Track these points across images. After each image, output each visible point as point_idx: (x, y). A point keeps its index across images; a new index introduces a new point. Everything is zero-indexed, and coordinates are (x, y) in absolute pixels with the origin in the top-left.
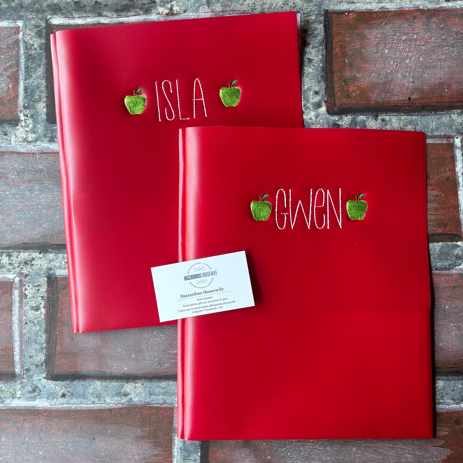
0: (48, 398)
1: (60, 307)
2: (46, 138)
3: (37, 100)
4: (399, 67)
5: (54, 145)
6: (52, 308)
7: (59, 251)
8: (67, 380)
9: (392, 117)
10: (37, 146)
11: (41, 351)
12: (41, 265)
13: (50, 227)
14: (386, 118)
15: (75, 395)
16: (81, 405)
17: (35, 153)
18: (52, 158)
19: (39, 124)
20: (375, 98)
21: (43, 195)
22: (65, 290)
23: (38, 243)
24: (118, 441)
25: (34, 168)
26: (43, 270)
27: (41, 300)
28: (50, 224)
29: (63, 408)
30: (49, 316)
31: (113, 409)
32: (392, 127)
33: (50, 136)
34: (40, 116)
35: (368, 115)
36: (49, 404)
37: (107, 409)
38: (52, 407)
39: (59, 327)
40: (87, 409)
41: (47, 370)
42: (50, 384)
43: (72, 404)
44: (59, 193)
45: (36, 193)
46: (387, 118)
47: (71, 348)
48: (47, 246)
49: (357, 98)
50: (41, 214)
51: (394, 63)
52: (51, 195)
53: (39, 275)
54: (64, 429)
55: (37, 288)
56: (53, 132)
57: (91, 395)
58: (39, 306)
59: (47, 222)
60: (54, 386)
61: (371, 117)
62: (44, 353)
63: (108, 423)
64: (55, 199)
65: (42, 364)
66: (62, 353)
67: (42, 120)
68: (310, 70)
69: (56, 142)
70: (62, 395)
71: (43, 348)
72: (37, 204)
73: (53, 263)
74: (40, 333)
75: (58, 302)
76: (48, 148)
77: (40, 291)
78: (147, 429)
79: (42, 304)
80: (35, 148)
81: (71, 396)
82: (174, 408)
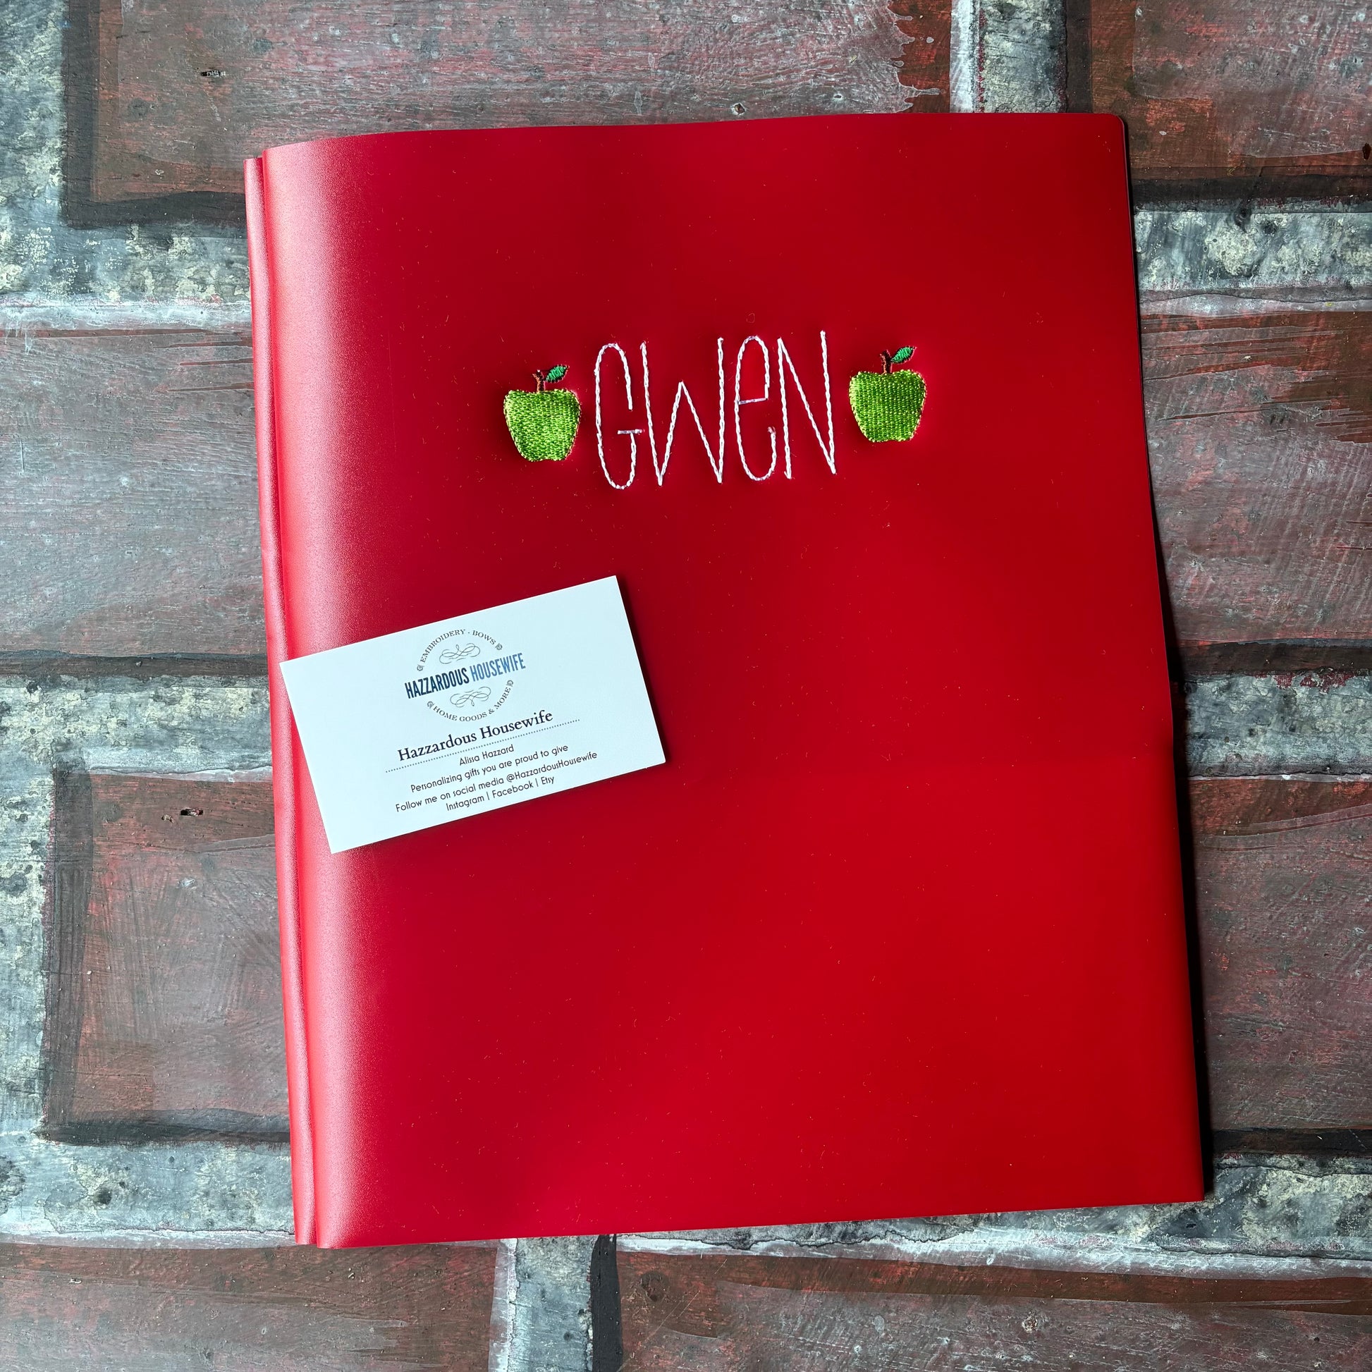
0: (48, 1205)
1: (97, 880)
2: (59, 280)
3: (31, 144)
4: (1330, 36)
5: (86, 303)
6: (71, 885)
7: (96, 682)
8: (116, 1141)
9: (1302, 215)
10: (28, 306)
11: (29, 1036)
12: (33, 731)
13: (68, 596)
14: (1279, 220)
15: (145, 1195)
16: (165, 1232)
17: (17, 332)
18: (78, 350)
19: (34, 228)
20: (1240, 149)
21: (46, 482)
22: (116, 819)
23: (23, 653)
24: (293, 1365)
25: (13, 385)
26: (41, 748)
27: (33, 854)
28: (66, 584)
29: (101, 1240)
30: (57, 912)
31: (279, 1248)
32: (1300, 252)
33: (72, 274)
34: (38, 202)
35: (1214, 211)
36: (51, 1228)
37: (258, 1250)
38: (62, 1236)
39: (93, 954)
40: (188, 1247)
41: (47, 1105)
42: (55, 1156)
43: (133, 1228)
44: (103, 477)
45: (22, 473)
46: (1284, 220)
47: (135, 1029)
48: (56, 664)
49: (1175, 146)
50: (36, 551)
51: (1312, 20)
52: (74, 482)
53: (27, 767)
54: (105, 1315)
55: (17, 813)
56: (85, 258)
57: (201, 1198)
58: (22, 877)
59: (57, 580)
60: (72, 1162)
61: (1225, 217)
62: (39, 1043)
63: (261, 1298)
64: (86, 498)
65: (29, 1084)
66: (101, 1045)
67: (47, 216)
68: (1007, 45)
69: (93, 293)
70: (100, 1196)
71: (34, 1027)
72: (25, 514)
73: (75, 724)
74: (24, 973)
75: (90, 864)
76: (64, 316)
77: (27, 824)
78: (401, 1324)
79: (33, 870)
80: (18, 314)
81: (130, 1199)
82: (496, 1250)
